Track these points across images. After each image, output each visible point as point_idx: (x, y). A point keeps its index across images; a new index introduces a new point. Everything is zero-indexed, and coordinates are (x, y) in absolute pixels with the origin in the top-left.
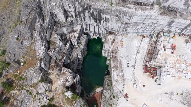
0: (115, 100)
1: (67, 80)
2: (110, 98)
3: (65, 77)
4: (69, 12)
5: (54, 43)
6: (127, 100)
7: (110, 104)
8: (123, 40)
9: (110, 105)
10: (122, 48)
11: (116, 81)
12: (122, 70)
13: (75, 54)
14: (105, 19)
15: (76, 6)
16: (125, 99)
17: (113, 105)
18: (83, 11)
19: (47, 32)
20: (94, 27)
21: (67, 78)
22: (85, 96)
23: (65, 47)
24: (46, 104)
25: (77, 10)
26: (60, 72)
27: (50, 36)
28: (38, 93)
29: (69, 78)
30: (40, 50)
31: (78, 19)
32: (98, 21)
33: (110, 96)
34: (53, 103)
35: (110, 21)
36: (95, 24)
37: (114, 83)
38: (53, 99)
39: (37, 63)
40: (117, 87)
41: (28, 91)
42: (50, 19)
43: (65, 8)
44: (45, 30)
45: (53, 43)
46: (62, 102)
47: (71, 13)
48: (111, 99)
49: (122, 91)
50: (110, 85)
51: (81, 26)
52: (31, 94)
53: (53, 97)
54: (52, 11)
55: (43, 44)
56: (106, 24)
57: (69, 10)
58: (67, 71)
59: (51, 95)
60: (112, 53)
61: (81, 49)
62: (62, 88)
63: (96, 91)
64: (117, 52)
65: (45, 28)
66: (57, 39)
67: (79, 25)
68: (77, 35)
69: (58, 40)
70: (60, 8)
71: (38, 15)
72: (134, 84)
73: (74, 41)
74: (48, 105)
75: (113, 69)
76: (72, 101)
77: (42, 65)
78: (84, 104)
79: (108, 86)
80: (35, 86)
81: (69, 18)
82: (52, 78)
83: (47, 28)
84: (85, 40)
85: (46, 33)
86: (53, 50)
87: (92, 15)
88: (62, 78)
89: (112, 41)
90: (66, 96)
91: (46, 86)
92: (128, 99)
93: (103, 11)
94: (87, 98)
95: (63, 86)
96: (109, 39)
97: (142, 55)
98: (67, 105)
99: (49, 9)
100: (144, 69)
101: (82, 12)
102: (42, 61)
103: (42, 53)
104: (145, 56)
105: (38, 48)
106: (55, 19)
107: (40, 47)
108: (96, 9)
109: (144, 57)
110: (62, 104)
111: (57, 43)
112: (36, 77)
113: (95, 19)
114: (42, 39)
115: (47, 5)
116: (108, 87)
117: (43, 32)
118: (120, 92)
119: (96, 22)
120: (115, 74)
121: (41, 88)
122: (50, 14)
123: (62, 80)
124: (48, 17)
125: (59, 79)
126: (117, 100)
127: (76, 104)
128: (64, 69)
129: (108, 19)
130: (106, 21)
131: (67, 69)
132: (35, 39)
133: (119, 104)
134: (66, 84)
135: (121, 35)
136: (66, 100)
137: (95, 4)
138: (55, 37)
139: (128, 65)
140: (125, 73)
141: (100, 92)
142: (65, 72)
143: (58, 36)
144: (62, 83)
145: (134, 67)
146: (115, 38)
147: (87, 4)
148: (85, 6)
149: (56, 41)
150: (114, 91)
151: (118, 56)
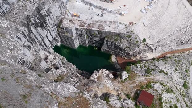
0: (132, 36)
1: (107, 76)
2: (130, 41)
3: (103, 78)
4: (24, 45)
5: (59, 76)
6: (136, 24)
9: (136, 43)
10: (80, 17)
11: (115, 29)
12: (105, 22)
13: (72, 69)
14: (47, 14)
15: (22, 30)
16: (134, 26)
18: (30, 30)
20: (47, 36)
21: (105, 75)
24: (134, 103)
26: (96, 82)
29: (105, 73)
32: (45, 25)
33: (128, 41)
34: (132, 95)
35: (51, 10)
36: (45, 32)
37: (116, 31)
38: (127, 94)
39: (86, 98)
40: (121, 29)
43: (18, 45)
45: (60, 78)
46: (133, 85)
47: (26, 44)
48: (131, 40)
49: (126, 26)
50: (117, 38)
51: (41, 50)
53: (125, 94)
56: (51, 19)
58: (96, 75)
59: (123, 96)
60: (83, 27)
61: (67, 62)
62: (116, 83)
64: (83, 22)
67: (39, 50)
68: (52, 56)
69: (58, 70)
72: (121, 14)
74: (134, 101)
75: (101, 29)
76: (132, 73)
78: (134, 65)
79: (117, 40)
82: (102, 93)
86: (70, 78)
87: (37, 25)
88: (104, 81)
90: (126, 79)
91: (113, 98)
92: (134, 23)
93: (40, 6)
95: (113, 81)
98: (136, 80)
99: (13, 63)
100: (108, 1)
101: (29, 32)
102: (84, 92)
103: (74, 88)
107: (65, 88)
108: (34, 12)
110: (134, 85)
111: (61, 73)
112: (102, 106)
113: (42, 26)
115: (7, 61)
116: (119, 40)
118: (126, 28)
119: (44, 28)
120: (107, 29)
121: (115, 103)
123: (106, 81)
124: (24, 68)
125: (104, 84)
126: (134, 33)
127: (135, 71)
128: (93, 77)
129: (48, 9)
130: (49, 15)
131: (94, 74)
133: (137, 33)
134: (112, 78)
135: (65, 14)
136: (130, 80)
137: (27, 11)
138: (51, 75)
139: (100, 14)
140: (108, 20)
141: (117, 57)
142: (96, 76)
143: (52, 71)
144: (110, 82)
145: (104, 10)
146: (67, 19)
147: (24, 19)
148: (26, 23)
149: (58, 74)
150: (124, 34)
151: (88, 22)
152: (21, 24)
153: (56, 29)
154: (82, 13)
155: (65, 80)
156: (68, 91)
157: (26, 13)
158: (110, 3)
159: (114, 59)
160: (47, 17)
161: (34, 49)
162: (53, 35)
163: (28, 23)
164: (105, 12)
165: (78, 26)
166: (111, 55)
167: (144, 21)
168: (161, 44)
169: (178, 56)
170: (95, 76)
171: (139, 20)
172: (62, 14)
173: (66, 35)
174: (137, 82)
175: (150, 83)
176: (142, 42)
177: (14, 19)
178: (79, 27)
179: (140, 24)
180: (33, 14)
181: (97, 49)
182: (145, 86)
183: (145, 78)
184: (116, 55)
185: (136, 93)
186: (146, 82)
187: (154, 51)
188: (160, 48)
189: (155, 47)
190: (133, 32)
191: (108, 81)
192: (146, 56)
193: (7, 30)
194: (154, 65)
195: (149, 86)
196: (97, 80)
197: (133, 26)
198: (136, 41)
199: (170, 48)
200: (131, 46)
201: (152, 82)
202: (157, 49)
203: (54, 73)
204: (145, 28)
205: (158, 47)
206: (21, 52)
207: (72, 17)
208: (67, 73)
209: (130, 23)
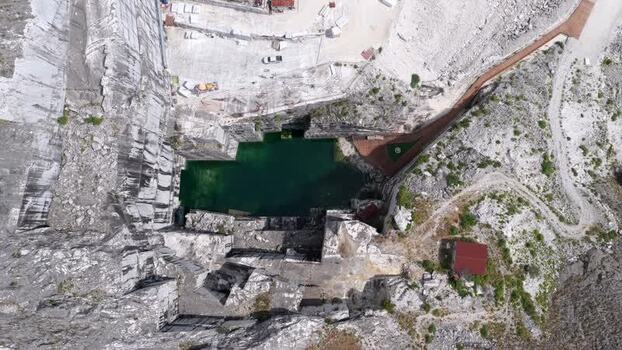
0: (382, 88)
1: (362, 235)
2: (379, 102)
3: (353, 245)
4: (140, 271)
5: (258, 299)
6: (380, 50)
7: (394, 100)
8: (191, 85)
9: (397, 101)
10: (220, 87)
11: (328, 88)
12: (294, 76)
13: (259, 238)
14: (141, 146)
15: (123, 246)
16: (380, 58)
17: (397, 92)
18: (130, 221)
19: (234, 330)
20: (160, 187)
21: (355, 235)
22: (373, 186)
23: (254, 268)
24: (445, 277)
25: (133, 243)
26: (340, 262)
27: (238, 318)
28: (426, 307)
29: (353, 230)
30: (301, 331)
31: (150, 241)
32: (147, 172)
33: (373, 103)
34: (435, 258)
35: (147, 127)
36: (153, 183)
37: (337, 94)
38: (425, 261)
39: (344, 331)
40: (344, 82)
41: (427, 339)
42: (184, 330)
43: (132, 284)
44: (231, 336)
45: (262, 304)
46: (429, 234)
47: (141, 264)
48: (381, 99)
49: (356, 67)
50: (344, 108)
51: (165, 235)
52: (431, 328)
53: (419, 262)
54: (158, 327)
55: (282, 328)
56: (153, 143)
57: (134, 273)
58: (333, 243)
59: (417, 272)
60: (240, 115)
61: (238, 222)
62: (389, 245)
63: (354, 156)
64: (235, 99)
65: (223, 336)
66: (243, 294)
67: (162, 239)
68: (203, 241)
69: (247, 288)
70: (144, 298)
72: (329, 34)
73: (223, 245)
74: (445, 273)
75: (293, 103)
76: (417, 205)
77: (343, 317)
78: (414, 172)
79: (345, 115)
80: (406, 321)
81: (158, 271)
82: (365, 283)
83: (220, 330)
84: (208, 215)
85: (237, 332)
86: (286, 295)
87: (134, 192)
88: (359, 251)
89: (201, 120)
90: (409, 226)
91: (397, 290)
92: (377, 48)
93: (124, 147)
94: (379, 178)
95: (381, 242)
96: (196, 130)
97: (236, 19)
98: (431, 217)
99: (154, 339)
100: (280, 8)
101: (131, 227)
102: (333, 318)
103: (310, 323)
104: (237, 9)
105: (298, 342)
106: (175, 317)
107: (293, 336)
108: (120, 174)
109: (240, 13)
110: (432, 232)
111: (259, 290)
112: (383, 326)
113: (144, 181)
114: (268, 336)
115: (142, 346)
116: (350, 113)
117: (239, 339)
118: (360, 72)
119: (148, 178)
120: (310, 97)
121: (408, 302)
122: (169, 333)
123: (364, 249)
124: (182, 336)
125: (363, 259)
126: (384, 79)
127: (423, 193)
128: (329, 253)
129: (140, 132)
130: (147, 142)
131: (328, 244)
133: (391, 73)
134: (373, 236)
135: (173, 94)
136: (419, 224)
137: (101, 180)
138: (236, 304)
139: (273, 59)
140: (302, 66)
141: (355, 143)
142: (336, 248)
143: (233, 295)
144: (373, 248)
145: (279, 40)
146: (189, 112)
147: (105, 209)
148: (115, 214)
149: (253, 296)
150: (361, 94)
151: (249, 95)
152: (106, 225)
153: (168, 148)
154: (219, 72)
155: (275, 304)
156: (303, 337)
157: (100, 189)
158: (287, 12)
159: (346, 149)
160: (145, 153)
161: (161, 260)
162: (168, 168)
163: (118, 209)
164: (283, 44)
165: (229, 119)
167: (399, 30)
168: (459, 65)
169: (511, 78)
170: (331, 247)
171: (387, 33)
172: (167, 104)
173: (200, 149)
174: (437, 220)
175: (466, 208)
176: (410, 88)
178: (231, 121)
179: (393, 45)
180: (119, 182)
181: (290, 137)
182: (457, 225)
183: (450, 201)
184: (350, 139)
185: (443, 251)
186: (457, 209)
187: (446, 90)
188: (461, 76)
189: (446, 80)
190: (380, 78)
191: (368, 248)
192: (428, 109)
194: (462, 148)
195: (467, 220)
196: (342, 257)
197: (376, 61)
198: (396, 96)
199: (486, 63)
200: (387, 111)
201: (472, 204)
202: (453, 83)
203: (240, 297)
204: (408, 45)
205: (453, 75)
206: (156, 306)
207: (195, 96)
208: (273, 285)
209: (365, 54)
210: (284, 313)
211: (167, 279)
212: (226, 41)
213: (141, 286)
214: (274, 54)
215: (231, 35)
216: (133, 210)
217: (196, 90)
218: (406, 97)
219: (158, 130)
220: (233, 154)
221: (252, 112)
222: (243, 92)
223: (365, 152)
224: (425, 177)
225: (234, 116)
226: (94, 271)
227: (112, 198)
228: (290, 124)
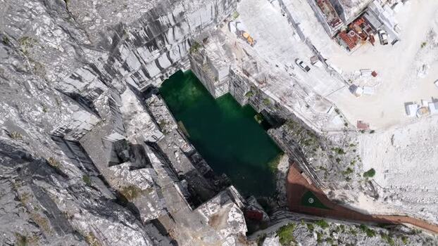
0: (348, 154)
1: (235, 224)
2: (335, 161)
3: (223, 223)
4: (86, 89)
5: (131, 187)
6: (372, 132)
7: (345, 170)
8: (240, 27)
9: (346, 173)
10: (255, 47)
11: (316, 118)
12: (304, 89)
13: (177, 155)
14: (173, 24)
15: (91, 62)
16: (367, 136)
17: (352, 167)
18: (115, 55)
19: (94, 188)
20: (157, 61)
21: (231, 219)
22: (273, 203)
23: (152, 167)
25: (100, 67)
26: (203, 224)
27: (107, 184)
29: (233, 215)
30: (130, 238)
31: (114, 81)
32: (159, 42)
33: (331, 157)
35: (188, 16)
36: (156, 53)
37: (316, 127)
40: (329, 126)
42: (66, 152)
43: (70, 90)
44: (88, 189)
45: (130, 193)
47: (92, 86)
48: (338, 160)
49: (346, 125)
50: (311, 140)
51: (128, 89)
54: (52, 132)
55: (121, 222)
56: (182, 31)
57: (80, 85)
58: (213, 208)
60: (248, 75)
61: (176, 132)
63: (282, 174)
64: (255, 63)
65: (83, 183)
66: (126, 174)
67: (123, 90)
68: (144, 117)
69: (133, 173)
70: (64, 104)
71: (39, 179)
72: (353, 89)
73: (152, 134)
75: (285, 103)
78: (308, 225)
79: (307, 144)
81: (97, 103)
83: (86, 178)
84: (165, 109)
85: (94, 191)
86: (150, 205)
87: (138, 42)
88: (222, 231)
89: (223, 52)
92: (372, 128)
93: (161, 9)
94: (282, 203)
95: (241, 242)
96: (214, 54)
97: (309, 20)
99: (41, 136)
100: (342, 41)
101: (111, 59)
103: (141, 240)
104: (316, 15)
105: (121, 242)
106: (72, 139)
107: (123, 235)
108: (140, 20)
109: (315, 19)
111: (138, 183)
113: (152, 45)
114: (107, 216)
115: (27, 131)
116: (311, 147)
117: (89, 197)
118: (345, 131)
119: (156, 47)
120: (299, 110)
122: (54, 143)
123: (227, 234)
124: (59, 155)
125: (219, 238)
126: (354, 151)
127: (300, 244)
128: (204, 211)
129: (181, 14)
130: (179, 25)
131: (210, 205)
132: (91, 233)
133: (362, 153)
134: (241, 233)
135: (225, 21)
137: (126, 11)
138: (116, 175)
139: (304, 65)
140: (315, 88)
141: (292, 168)
142: (212, 213)
143: (120, 167)
144: (232, 240)
145: (320, 58)
146: (222, 40)
147: (109, 29)
148: (110, 39)
149: (130, 182)
150: (331, 142)
151: (266, 70)
152: (98, 39)
153: (188, 47)
155: (137, 202)
156: (127, 242)
157: (119, 15)
158: (343, 49)
159: (283, 165)
160: (171, 30)
161: (106, 98)
162: (175, 58)
163: (115, 39)
164: (319, 64)
165: (239, 69)
166: (283, 154)
167: (397, 133)
168: (405, 195)
169: (427, 240)
170: (209, 209)
171: (388, 127)
172: (215, 21)
173: (204, 69)
176: (362, 174)
177: (87, 19)
178: (239, 72)
179: (383, 137)
180: (134, 24)
181: (260, 122)
184: (291, 162)
187: (380, 200)
188: (398, 203)
189: (387, 194)
190: (353, 148)
191: (230, 236)
192: (356, 198)
193: (53, 59)
196: (209, 222)
197: (362, 135)
198: (349, 169)
199: (423, 213)
200: (332, 171)
202: (389, 201)
203: (123, 174)
204: (392, 149)
205: (395, 197)
206: (66, 118)
207: (236, 36)
208: (150, 190)
209: (360, 124)
210: (135, 214)
211: (96, 113)
212: (288, 26)
213: (75, 97)
214: (307, 63)
215: (296, 26)
216: (124, 52)
217: (240, 33)
218: (354, 177)
219: (193, 28)
220: (218, 94)
221: (256, 80)
222: (264, 64)
223: (291, 179)
224: (311, 236)
225: (244, 71)
226: (55, 53)
227: (120, 29)
228: (269, 114)
